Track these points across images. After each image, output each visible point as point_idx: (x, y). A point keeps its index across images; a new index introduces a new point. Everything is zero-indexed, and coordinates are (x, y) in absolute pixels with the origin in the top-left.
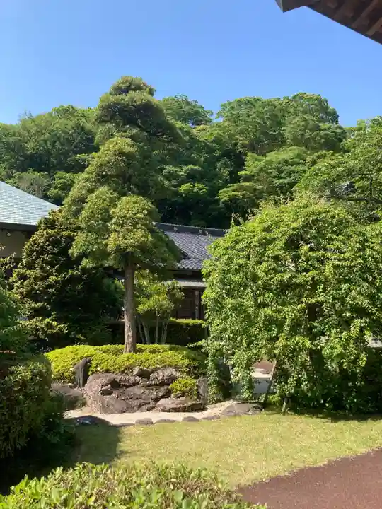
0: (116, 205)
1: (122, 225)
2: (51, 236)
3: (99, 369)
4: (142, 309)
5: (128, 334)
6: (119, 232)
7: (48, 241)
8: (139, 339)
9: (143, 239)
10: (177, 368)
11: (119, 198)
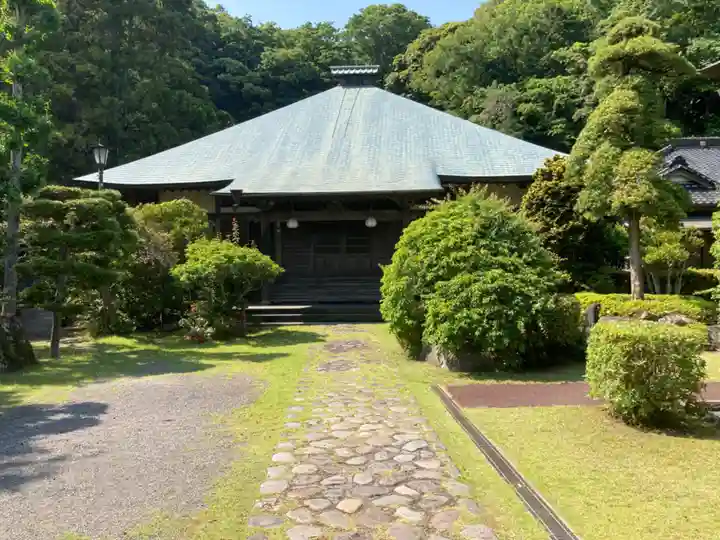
0: (618, 161)
1: (626, 182)
2: (550, 188)
3: (608, 312)
4: (649, 258)
5: (635, 285)
6: (622, 189)
7: (546, 193)
8: (647, 288)
9: (648, 194)
10: (687, 314)
11: (621, 153)
